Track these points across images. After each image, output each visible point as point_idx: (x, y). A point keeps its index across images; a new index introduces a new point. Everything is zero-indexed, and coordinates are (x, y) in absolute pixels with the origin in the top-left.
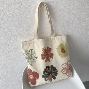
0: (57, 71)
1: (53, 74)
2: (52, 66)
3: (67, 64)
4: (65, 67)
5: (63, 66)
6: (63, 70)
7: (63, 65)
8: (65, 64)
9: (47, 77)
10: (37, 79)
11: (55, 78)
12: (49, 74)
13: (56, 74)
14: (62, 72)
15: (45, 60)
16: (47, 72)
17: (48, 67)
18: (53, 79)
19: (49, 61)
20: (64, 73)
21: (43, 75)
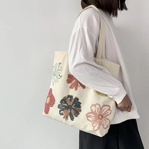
0: (81, 111)
1: (73, 111)
3: (101, 108)
4: (95, 111)
5: (93, 107)
6: (90, 113)
7: (95, 105)
8: (98, 106)
9: (63, 110)
10: (51, 107)
12: (68, 108)
13: (77, 113)
14: (87, 115)
15: (70, 85)
16: (66, 103)
17: (71, 97)
18: (69, 117)
19: (76, 89)
20: (89, 118)
21: (59, 105)
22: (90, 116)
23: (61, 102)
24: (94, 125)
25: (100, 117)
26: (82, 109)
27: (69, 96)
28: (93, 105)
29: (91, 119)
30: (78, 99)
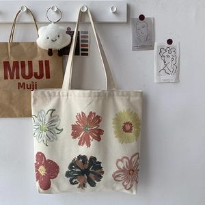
0: (103, 172)
1: (92, 176)
3: (130, 161)
4: (124, 167)
5: (120, 162)
6: (117, 172)
7: (122, 160)
8: (125, 160)
9: (75, 177)
10: (53, 178)
11: (93, 185)
13: (99, 177)
14: (113, 176)
16: (77, 167)
17: (84, 158)
18: (87, 185)
20: (117, 179)
21: (67, 173)
22: (118, 176)
24: (125, 184)
25: (131, 172)
26: (104, 169)
27: (80, 157)
28: (119, 160)
29: (120, 179)
30: (95, 159)
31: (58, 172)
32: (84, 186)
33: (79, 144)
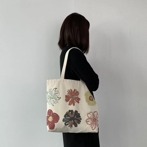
0: (81, 119)
1: (76, 121)
2: (76, 112)
3: (93, 114)
4: (91, 117)
6: (88, 119)
7: (90, 113)
8: (91, 113)
9: (67, 122)
10: (56, 123)
11: (76, 126)
12: (71, 119)
13: (79, 122)
14: (86, 121)
15: (68, 103)
16: (69, 116)
17: (72, 111)
18: (73, 126)
19: (74, 105)
20: (88, 123)
21: (63, 119)
22: (88, 121)
23: (65, 116)
24: (92, 126)
26: (81, 117)
27: (70, 111)
28: (88, 113)
29: (89, 123)
30: (77, 112)
31: (59, 119)
32: (72, 126)
33: (69, 105)
